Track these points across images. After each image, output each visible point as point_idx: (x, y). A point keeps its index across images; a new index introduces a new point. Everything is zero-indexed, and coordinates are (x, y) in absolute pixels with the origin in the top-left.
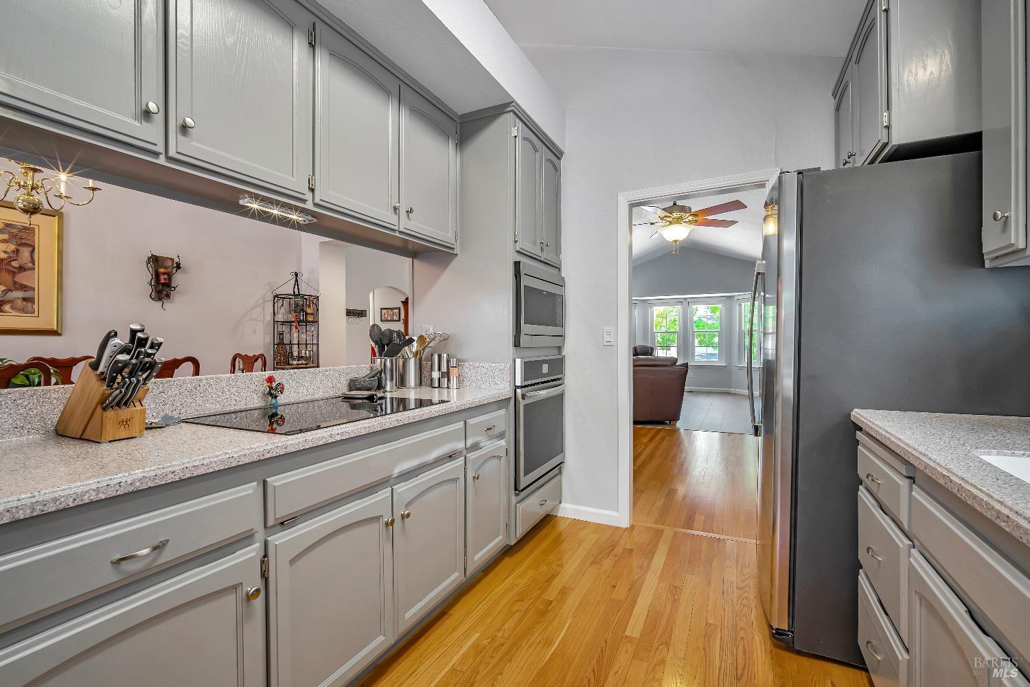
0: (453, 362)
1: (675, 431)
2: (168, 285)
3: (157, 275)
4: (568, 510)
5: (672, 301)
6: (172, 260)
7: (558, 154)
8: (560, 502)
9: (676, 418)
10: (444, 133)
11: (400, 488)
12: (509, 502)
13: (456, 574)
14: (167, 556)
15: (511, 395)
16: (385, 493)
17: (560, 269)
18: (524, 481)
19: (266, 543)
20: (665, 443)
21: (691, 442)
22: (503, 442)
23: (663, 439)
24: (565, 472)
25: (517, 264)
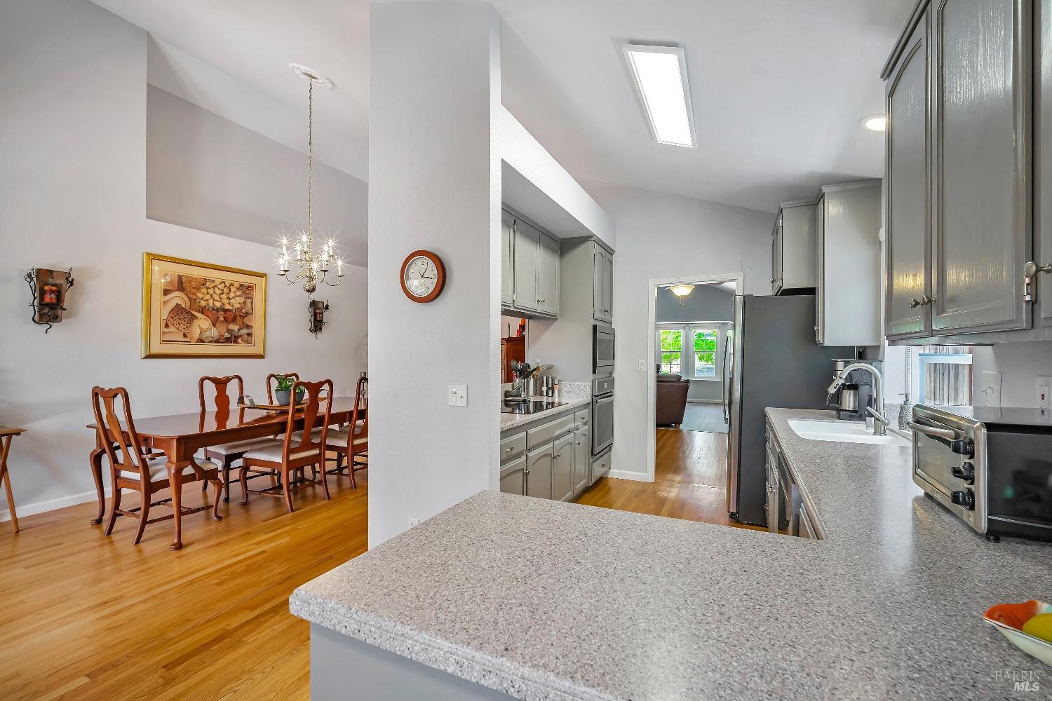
0: (556, 382)
1: (679, 432)
2: (321, 321)
3: (315, 315)
4: (615, 473)
5: (677, 326)
6: (323, 303)
7: (611, 252)
8: (610, 469)
9: (679, 421)
10: (554, 251)
11: (557, 442)
12: (589, 461)
13: (570, 493)
14: (514, 452)
15: (590, 400)
16: (551, 445)
17: (611, 323)
18: (597, 450)
19: (527, 455)
20: (672, 439)
21: (691, 438)
22: (587, 427)
23: (671, 436)
24: (613, 449)
25: (595, 327)
